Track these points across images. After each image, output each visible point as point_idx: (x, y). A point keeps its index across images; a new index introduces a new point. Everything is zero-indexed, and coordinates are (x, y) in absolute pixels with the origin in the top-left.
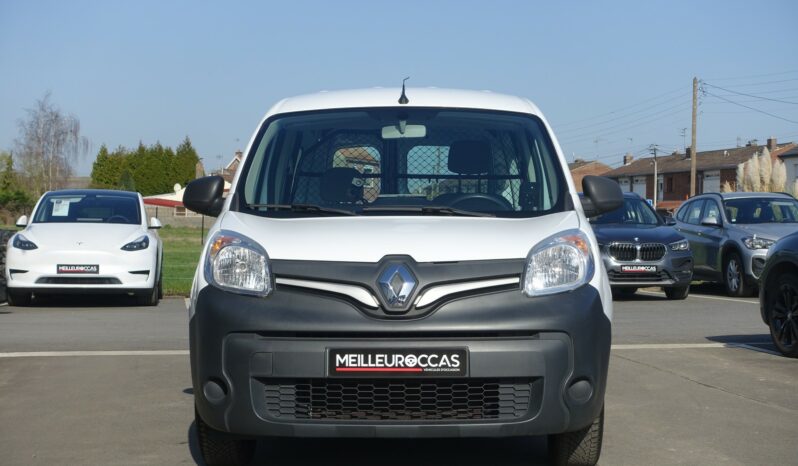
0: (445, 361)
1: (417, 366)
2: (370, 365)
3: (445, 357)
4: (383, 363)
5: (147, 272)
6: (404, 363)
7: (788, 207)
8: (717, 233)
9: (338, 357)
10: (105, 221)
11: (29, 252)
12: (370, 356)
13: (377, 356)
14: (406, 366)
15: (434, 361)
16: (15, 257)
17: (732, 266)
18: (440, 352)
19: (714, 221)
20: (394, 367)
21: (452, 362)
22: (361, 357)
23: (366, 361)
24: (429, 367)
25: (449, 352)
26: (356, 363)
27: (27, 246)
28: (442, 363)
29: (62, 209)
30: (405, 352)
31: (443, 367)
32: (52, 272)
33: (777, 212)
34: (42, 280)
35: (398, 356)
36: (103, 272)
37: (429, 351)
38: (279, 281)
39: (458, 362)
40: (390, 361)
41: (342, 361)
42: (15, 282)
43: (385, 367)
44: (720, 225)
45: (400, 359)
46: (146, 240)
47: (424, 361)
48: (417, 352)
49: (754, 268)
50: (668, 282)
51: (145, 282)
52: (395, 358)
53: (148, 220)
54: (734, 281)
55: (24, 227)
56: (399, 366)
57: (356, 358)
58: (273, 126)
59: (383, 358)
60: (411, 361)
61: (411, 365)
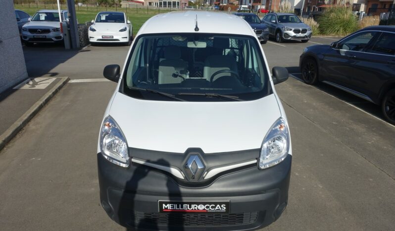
0: (218, 207)
1: (204, 209)
2: (180, 209)
3: (218, 205)
4: (187, 208)
5: (126, 38)
6: (197, 208)
7: (293, 18)
8: (274, 25)
9: (164, 205)
10: (115, 22)
11: (95, 32)
12: (180, 205)
13: (184, 205)
14: (198, 209)
15: (212, 207)
16: (90, 33)
17: (278, 34)
18: (216, 204)
19: (274, 21)
20: (192, 209)
21: (221, 208)
22: (176, 206)
23: (178, 207)
24: (210, 210)
25: (220, 204)
26: (173, 208)
27: (93, 30)
28: (217, 208)
29: (103, 18)
30: (198, 204)
31: (217, 210)
32: (101, 38)
33: (290, 19)
34: (98, 40)
35: (194, 205)
36: (115, 38)
37: (210, 203)
38: (133, 160)
39: (225, 208)
40: (190, 207)
41: (166, 207)
42: (91, 40)
43: (188, 210)
44: (276, 23)
45: (195, 206)
46: (126, 28)
47: (207, 207)
48: (204, 204)
49: (284, 36)
50: (262, 40)
51: (126, 40)
52: (193, 206)
53: (127, 22)
54: (278, 39)
55: (93, 23)
56: (195, 209)
57: (173, 206)
58: (141, 40)
59: (187, 206)
60: (201, 207)
61: (201, 209)
